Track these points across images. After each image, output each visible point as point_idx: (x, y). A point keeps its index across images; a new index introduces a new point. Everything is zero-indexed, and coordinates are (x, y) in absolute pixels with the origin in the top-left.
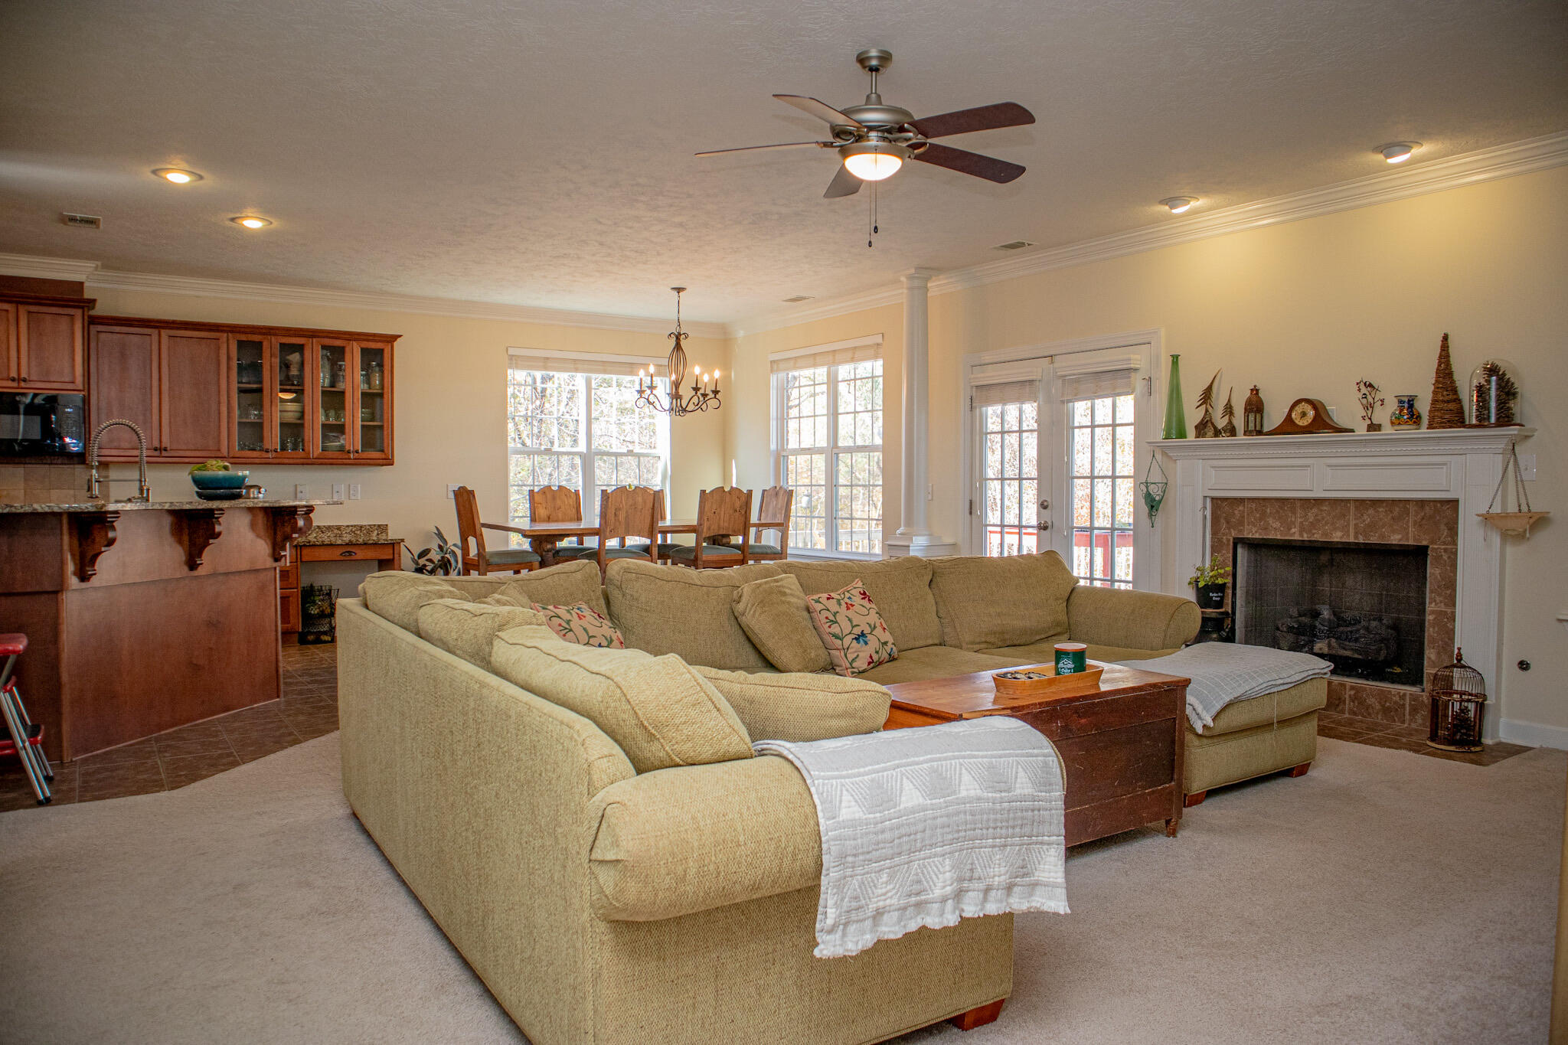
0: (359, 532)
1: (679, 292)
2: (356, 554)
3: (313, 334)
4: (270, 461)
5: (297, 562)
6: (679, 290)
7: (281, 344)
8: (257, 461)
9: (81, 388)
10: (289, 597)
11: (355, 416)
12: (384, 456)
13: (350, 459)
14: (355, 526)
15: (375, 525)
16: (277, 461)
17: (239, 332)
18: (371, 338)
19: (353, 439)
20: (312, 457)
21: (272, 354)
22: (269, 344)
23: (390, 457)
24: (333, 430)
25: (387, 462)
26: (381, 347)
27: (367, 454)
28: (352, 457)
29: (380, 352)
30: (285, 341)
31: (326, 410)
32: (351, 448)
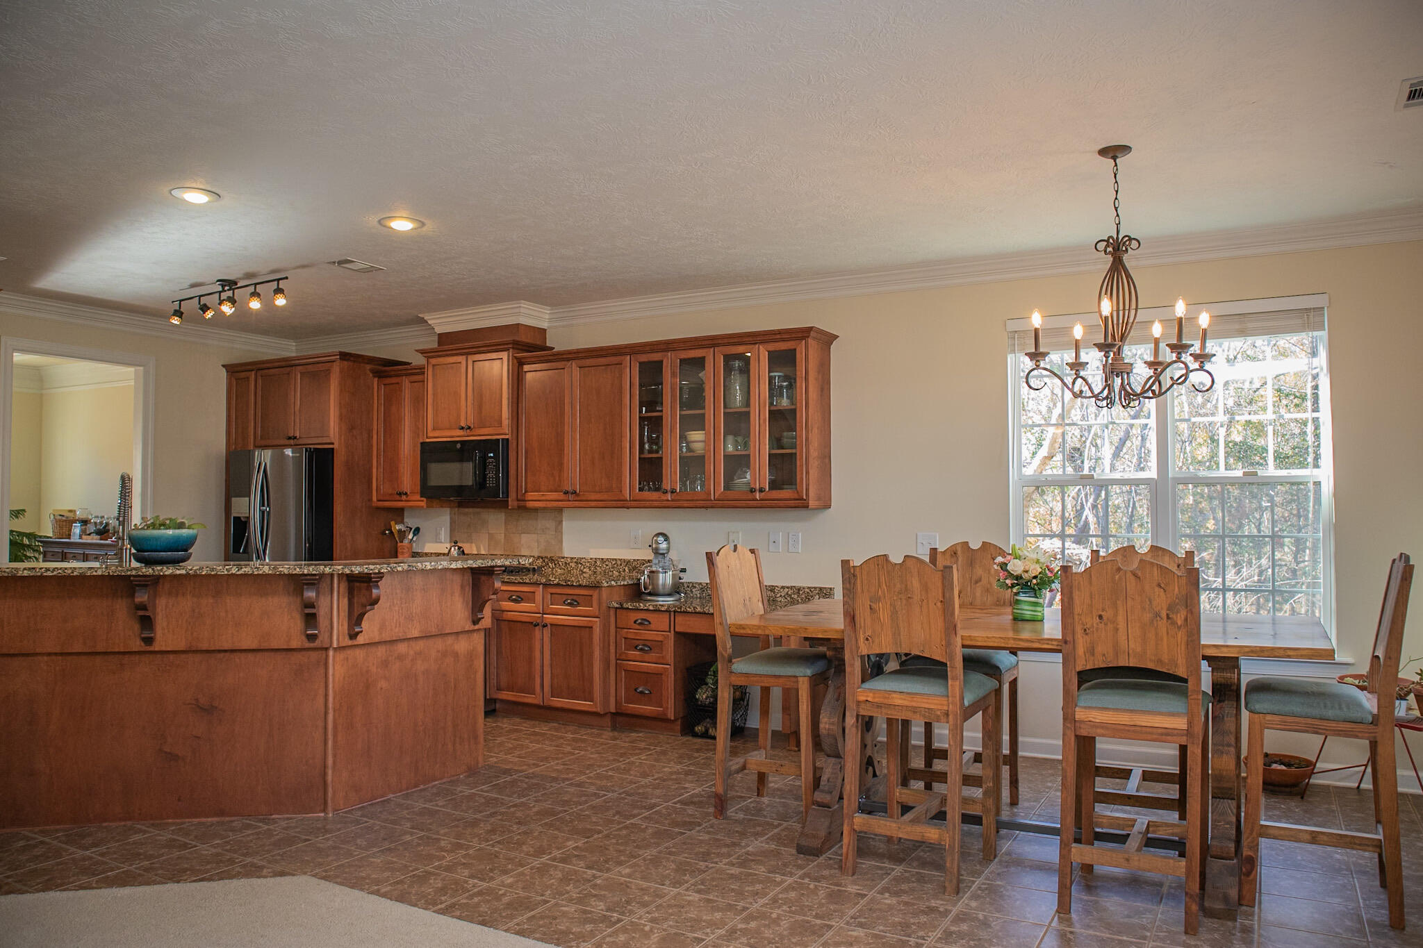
0: (796, 596)
1: (1114, 158)
3: (712, 342)
4: (668, 504)
5: (670, 632)
6: (1113, 152)
7: (682, 360)
9: (506, 431)
10: (662, 674)
11: (761, 447)
12: (796, 496)
13: (756, 500)
14: (792, 587)
15: (815, 588)
17: (641, 353)
18: (778, 336)
19: (759, 474)
20: (712, 498)
21: (673, 375)
22: (670, 363)
23: (804, 497)
24: (738, 463)
25: (800, 504)
26: (793, 347)
27: (776, 494)
28: (758, 498)
29: (793, 352)
30: (685, 357)
31: (730, 438)
32: (758, 487)
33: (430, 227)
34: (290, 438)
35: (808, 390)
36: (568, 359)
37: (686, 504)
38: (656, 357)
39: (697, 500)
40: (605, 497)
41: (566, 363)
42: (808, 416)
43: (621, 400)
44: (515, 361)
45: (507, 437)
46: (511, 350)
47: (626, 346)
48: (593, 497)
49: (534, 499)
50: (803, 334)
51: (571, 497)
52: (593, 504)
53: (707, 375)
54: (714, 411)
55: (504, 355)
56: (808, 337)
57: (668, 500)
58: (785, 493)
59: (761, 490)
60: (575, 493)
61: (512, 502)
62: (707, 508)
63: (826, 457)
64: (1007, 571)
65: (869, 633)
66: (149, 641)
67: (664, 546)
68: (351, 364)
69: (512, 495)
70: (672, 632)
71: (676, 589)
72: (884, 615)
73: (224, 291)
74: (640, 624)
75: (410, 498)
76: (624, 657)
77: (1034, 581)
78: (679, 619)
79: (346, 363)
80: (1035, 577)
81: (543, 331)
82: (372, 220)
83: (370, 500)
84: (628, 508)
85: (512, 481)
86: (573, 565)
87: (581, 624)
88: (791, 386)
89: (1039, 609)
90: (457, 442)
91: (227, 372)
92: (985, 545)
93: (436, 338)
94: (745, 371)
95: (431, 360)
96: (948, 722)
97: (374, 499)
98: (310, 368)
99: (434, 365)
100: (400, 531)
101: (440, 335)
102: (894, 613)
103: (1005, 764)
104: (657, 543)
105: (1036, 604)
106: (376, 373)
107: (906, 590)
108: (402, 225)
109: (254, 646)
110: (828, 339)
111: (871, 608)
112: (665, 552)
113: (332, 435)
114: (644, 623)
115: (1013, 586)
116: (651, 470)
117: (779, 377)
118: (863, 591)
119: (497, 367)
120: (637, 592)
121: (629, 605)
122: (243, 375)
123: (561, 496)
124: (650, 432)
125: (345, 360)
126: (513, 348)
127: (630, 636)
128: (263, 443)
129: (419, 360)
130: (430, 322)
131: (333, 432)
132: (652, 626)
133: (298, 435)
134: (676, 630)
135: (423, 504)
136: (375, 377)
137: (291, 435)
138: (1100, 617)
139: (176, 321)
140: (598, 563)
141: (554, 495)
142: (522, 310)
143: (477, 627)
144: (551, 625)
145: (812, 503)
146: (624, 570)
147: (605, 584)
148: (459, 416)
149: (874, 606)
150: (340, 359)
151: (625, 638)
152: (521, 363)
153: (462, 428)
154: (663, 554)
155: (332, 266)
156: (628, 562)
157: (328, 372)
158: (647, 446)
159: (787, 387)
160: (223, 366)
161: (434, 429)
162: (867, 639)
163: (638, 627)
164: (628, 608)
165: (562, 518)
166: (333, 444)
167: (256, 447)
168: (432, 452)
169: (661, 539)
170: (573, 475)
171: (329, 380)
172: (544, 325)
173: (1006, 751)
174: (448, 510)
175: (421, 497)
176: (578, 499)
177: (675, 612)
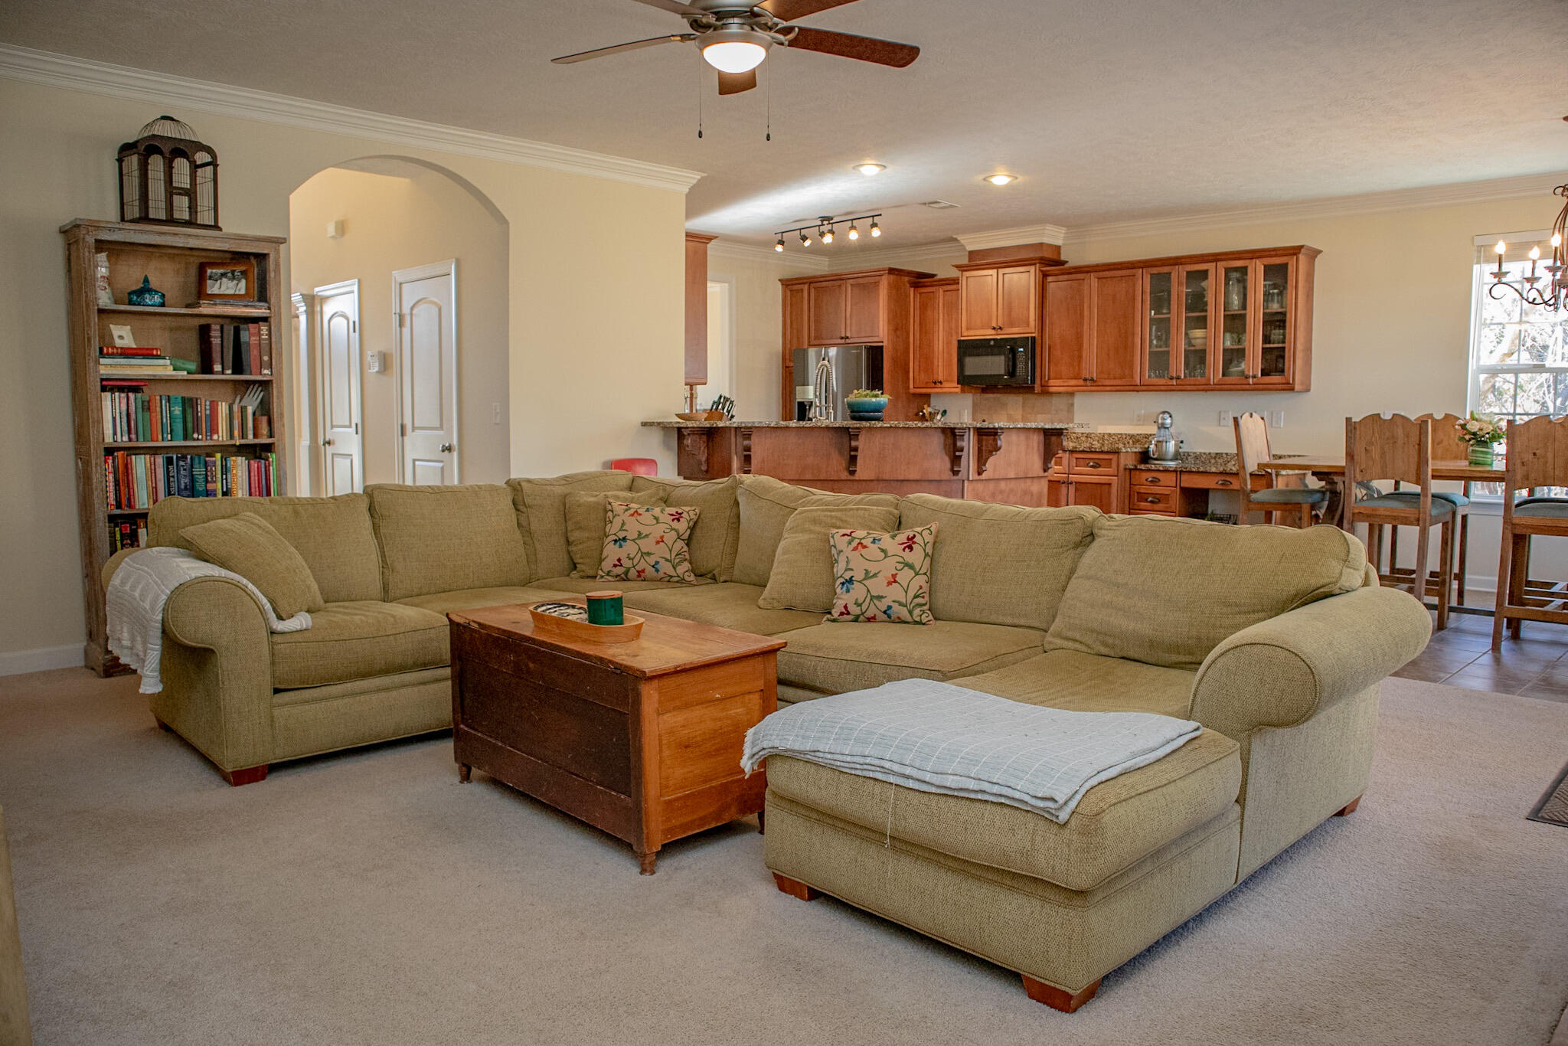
2: (1231, 483)
3: (1214, 258)
4: (1173, 388)
5: (1176, 487)
7: (1187, 272)
8: (1163, 388)
9: (1033, 331)
11: (1254, 340)
12: (1284, 381)
13: (1249, 384)
16: (1180, 387)
17: (1152, 266)
18: (1275, 253)
19: (1253, 364)
20: (1212, 383)
21: (1179, 284)
22: (1178, 274)
23: (1291, 382)
24: (1234, 356)
25: (1289, 387)
26: (1286, 262)
27: (1267, 379)
28: (1251, 383)
29: (1285, 266)
30: (1192, 269)
31: (1228, 335)
32: (1251, 374)
33: (1021, 179)
34: (842, 338)
35: (1295, 298)
36: (1088, 272)
37: (1189, 388)
38: (1165, 269)
39: (1199, 385)
40: (1118, 382)
41: (1085, 275)
42: (1297, 319)
43: (1134, 308)
44: (1041, 274)
45: (1033, 335)
46: (1038, 265)
47: (1140, 262)
48: (1107, 382)
49: (1055, 385)
50: (1295, 251)
51: (1089, 383)
52: (1108, 388)
53: (1209, 284)
54: (1216, 315)
55: (1032, 269)
56: (1299, 253)
57: (1173, 385)
58: (1275, 379)
59: (1254, 377)
60: (1092, 380)
61: (1037, 388)
62: (1206, 391)
63: (1308, 350)
64: (1466, 429)
65: (1363, 466)
66: (853, 473)
67: (1168, 421)
68: (895, 276)
69: (1038, 381)
70: (1178, 487)
71: (1177, 456)
72: (1375, 453)
73: (823, 225)
74: (1151, 481)
75: (945, 385)
76: (1136, 507)
77: (1487, 436)
78: (1184, 477)
79: (891, 276)
80: (1488, 433)
81: (1058, 248)
82: (981, 177)
83: (908, 387)
84: (1138, 391)
85: (1038, 370)
86: (1084, 439)
87: (1103, 482)
88: (1281, 294)
89: (1489, 456)
90: (991, 339)
91: (782, 285)
92: (1447, 416)
93: (967, 253)
94: (1242, 282)
95: (964, 273)
96: (1418, 525)
97: (911, 386)
98: (861, 281)
99: (967, 277)
100: (930, 413)
101: (971, 253)
102: (1383, 454)
103: (1455, 579)
104: (1164, 419)
105: (1487, 453)
106: (912, 283)
107: (1393, 437)
108: (1001, 180)
109: (918, 478)
110: (1315, 253)
111: (1366, 450)
112: (1168, 426)
113: (881, 334)
114: (1155, 482)
115: (1470, 440)
116: (1160, 360)
117: (1269, 285)
118: (1360, 438)
119: (1023, 280)
120: (1145, 457)
121: (1143, 467)
122: (796, 287)
123: (1081, 382)
124: (1157, 331)
125: (891, 274)
126: (1039, 263)
127: (1142, 491)
128: (818, 342)
129: (954, 273)
130: (962, 242)
131: (882, 333)
132: (1161, 483)
133: (848, 335)
134: (1182, 485)
135: (958, 390)
136: (911, 287)
137: (843, 335)
138: (1534, 454)
139: (779, 248)
140: (1106, 437)
141: (1073, 382)
142: (1046, 232)
143: (1046, 474)
144: (1076, 483)
145: (1297, 387)
146: (1129, 443)
147: (1124, 451)
148: (990, 319)
149: (1368, 448)
150: (888, 273)
151: (1138, 493)
152: (1045, 275)
153: (994, 328)
154: (1168, 428)
155: (924, 207)
156: (1132, 436)
157: (876, 284)
158: (1155, 342)
159: (1278, 294)
160: (780, 280)
161: (968, 329)
162: (1362, 471)
163: (1148, 483)
164: (1141, 469)
165: (1073, 401)
166: (882, 342)
167: (810, 345)
168: (968, 348)
169: (1167, 416)
170: (1091, 365)
171: (878, 289)
172: (1059, 242)
173: (1456, 570)
174: (971, 395)
175: (958, 384)
176: (1092, 384)
177: (1181, 471)
